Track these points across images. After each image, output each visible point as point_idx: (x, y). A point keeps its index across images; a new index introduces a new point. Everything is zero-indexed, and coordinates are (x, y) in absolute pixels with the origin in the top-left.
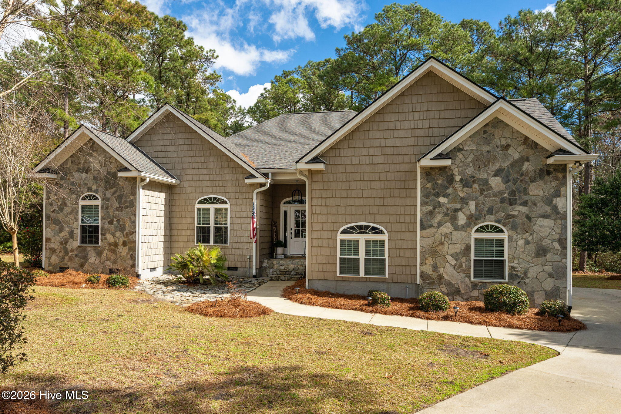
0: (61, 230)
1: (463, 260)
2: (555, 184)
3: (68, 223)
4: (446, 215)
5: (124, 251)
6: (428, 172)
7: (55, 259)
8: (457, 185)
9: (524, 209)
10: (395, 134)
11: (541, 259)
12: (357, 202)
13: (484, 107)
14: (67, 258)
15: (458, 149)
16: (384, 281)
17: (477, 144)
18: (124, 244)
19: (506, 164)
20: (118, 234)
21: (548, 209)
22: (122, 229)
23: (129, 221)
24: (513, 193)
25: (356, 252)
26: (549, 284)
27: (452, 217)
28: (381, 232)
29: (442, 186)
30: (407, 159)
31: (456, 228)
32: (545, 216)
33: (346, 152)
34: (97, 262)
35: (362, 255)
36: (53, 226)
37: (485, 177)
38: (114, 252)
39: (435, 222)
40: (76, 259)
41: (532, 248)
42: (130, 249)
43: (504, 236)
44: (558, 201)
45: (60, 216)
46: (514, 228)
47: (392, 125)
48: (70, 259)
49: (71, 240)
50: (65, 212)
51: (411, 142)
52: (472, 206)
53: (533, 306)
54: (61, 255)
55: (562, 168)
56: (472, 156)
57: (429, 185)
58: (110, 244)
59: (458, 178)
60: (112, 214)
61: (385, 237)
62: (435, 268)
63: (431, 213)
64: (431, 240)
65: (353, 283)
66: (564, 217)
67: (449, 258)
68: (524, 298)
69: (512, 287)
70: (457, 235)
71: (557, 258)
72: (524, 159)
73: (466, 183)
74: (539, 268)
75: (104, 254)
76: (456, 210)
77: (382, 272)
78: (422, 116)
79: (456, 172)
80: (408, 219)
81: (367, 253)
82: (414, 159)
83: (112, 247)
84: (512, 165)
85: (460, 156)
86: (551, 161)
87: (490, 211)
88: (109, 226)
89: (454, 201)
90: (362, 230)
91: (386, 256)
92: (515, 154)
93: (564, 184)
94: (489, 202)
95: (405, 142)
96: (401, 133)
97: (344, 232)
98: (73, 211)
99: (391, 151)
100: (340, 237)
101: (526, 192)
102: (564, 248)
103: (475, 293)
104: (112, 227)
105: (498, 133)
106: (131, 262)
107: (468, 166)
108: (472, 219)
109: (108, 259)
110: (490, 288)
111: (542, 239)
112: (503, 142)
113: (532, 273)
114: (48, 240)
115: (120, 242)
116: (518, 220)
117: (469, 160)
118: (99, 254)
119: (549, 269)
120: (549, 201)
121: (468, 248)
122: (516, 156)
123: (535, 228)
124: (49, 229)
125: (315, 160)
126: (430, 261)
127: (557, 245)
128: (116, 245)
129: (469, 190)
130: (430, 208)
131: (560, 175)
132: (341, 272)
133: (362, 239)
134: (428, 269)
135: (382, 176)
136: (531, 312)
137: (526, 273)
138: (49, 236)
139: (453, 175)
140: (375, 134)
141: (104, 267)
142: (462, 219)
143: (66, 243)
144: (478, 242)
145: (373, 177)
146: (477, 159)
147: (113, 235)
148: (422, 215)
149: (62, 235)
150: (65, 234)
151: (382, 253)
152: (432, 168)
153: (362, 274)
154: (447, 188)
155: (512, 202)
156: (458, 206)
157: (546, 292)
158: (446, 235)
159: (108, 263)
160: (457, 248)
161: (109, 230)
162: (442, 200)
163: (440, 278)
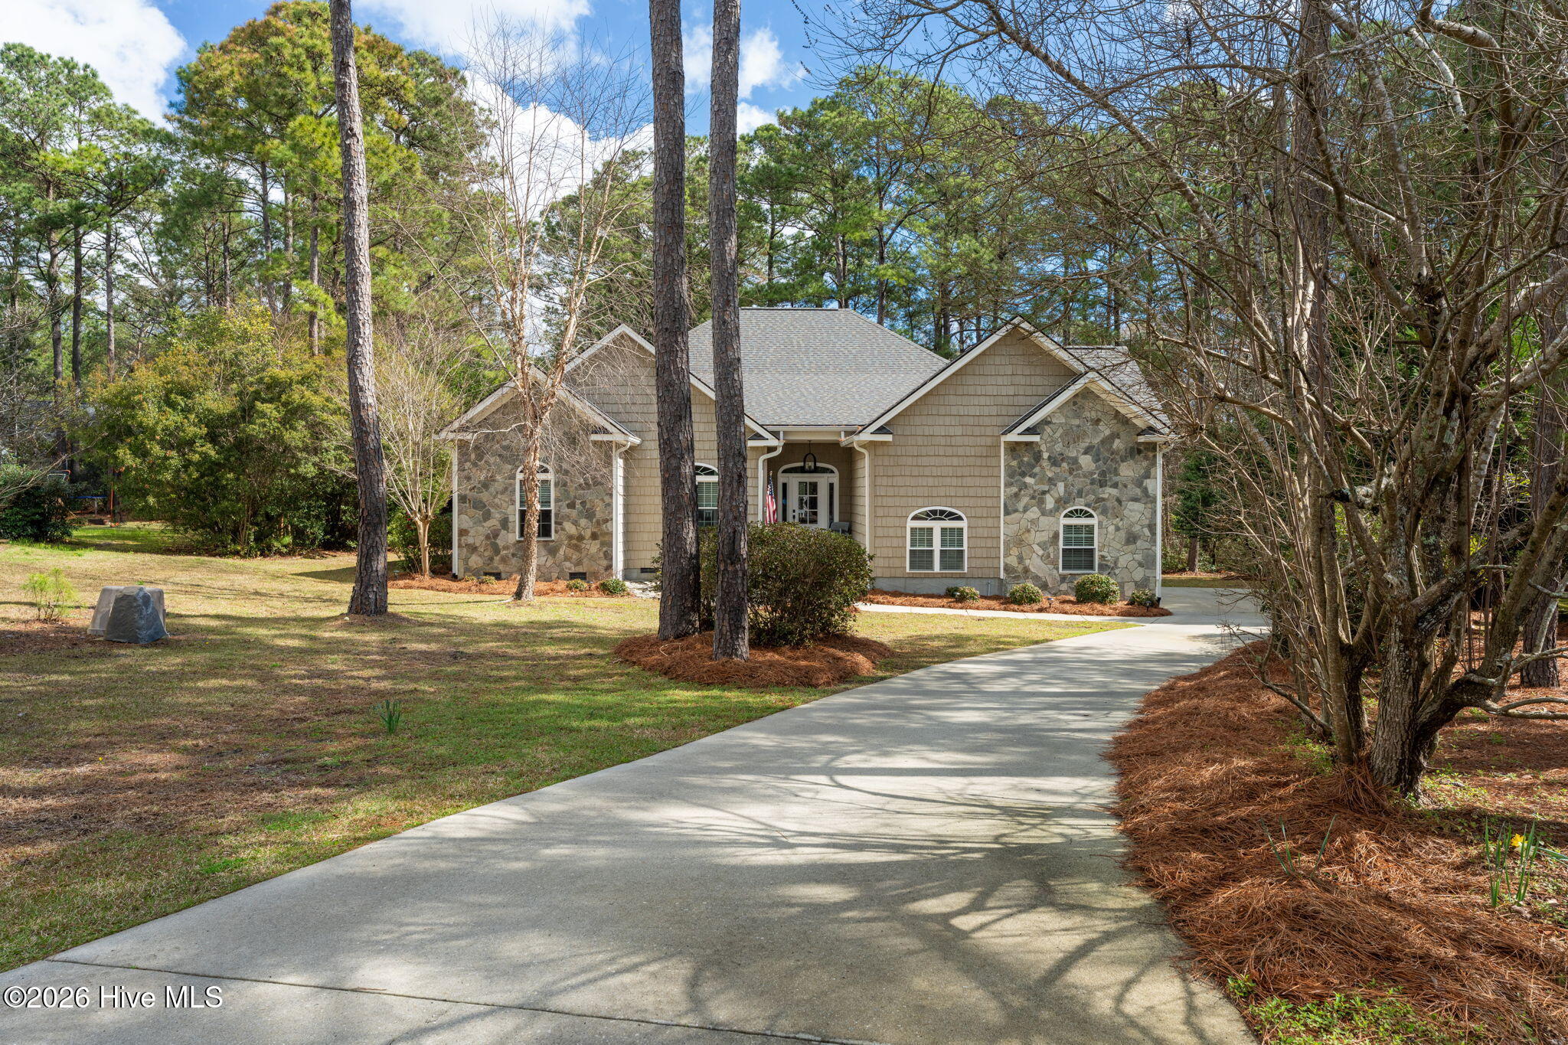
0: (487, 516)
1: (1051, 550)
2: (1145, 464)
3: (497, 506)
4: (1033, 498)
5: (593, 547)
6: (1013, 448)
7: (475, 561)
8: (1045, 464)
9: (1114, 492)
10: (976, 400)
11: (1132, 547)
12: (931, 481)
13: (1076, 376)
14: (497, 558)
15: (1046, 422)
16: (962, 577)
17: (1067, 417)
18: (594, 536)
19: (1096, 441)
20: (583, 522)
21: (1138, 491)
22: (590, 515)
23: (601, 503)
24: (1103, 474)
25: (930, 543)
26: (1139, 574)
27: (1039, 498)
28: (959, 518)
29: (1028, 464)
30: (989, 431)
31: (1043, 514)
32: (1135, 500)
33: (917, 420)
34: (548, 564)
35: (937, 547)
36: (471, 512)
37: (1073, 454)
38: (577, 548)
39: (1021, 506)
40: (514, 561)
41: (1122, 534)
42: (603, 544)
43: (1093, 522)
44: (1148, 483)
45: (485, 496)
46: (1104, 512)
47: (971, 390)
48: (504, 560)
49: (503, 532)
50: (492, 489)
51: (994, 411)
52: (1061, 486)
53: (1123, 598)
54: (486, 554)
55: (1152, 447)
56: (1061, 431)
57: (1014, 463)
58: (570, 537)
59: (1046, 455)
60: (572, 494)
61: (963, 524)
62: (1021, 559)
63: (1016, 495)
64: (1016, 527)
65: (926, 581)
66: (1154, 501)
67: (1036, 547)
68: (1115, 588)
69: (1103, 577)
70: (1045, 521)
71: (1147, 545)
72: (1115, 436)
73: (1054, 462)
74: (1129, 557)
75: (561, 552)
76: (1044, 493)
77: (960, 566)
78: (1006, 380)
79: (1043, 448)
80: (990, 502)
81: (943, 543)
82: (997, 431)
83: (574, 542)
84: (1103, 442)
85: (1048, 429)
86: (1142, 439)
87: (1080, 494)
88: (567, 510)
89: (1041, 481)
90: (934, 515)
91: (965, 547)
92: (1105, 430)
93: (1154, 464)
94: (1079, 483)
95: (986, 411)
96: (983, 401)
97: (915, 518)
98: (506, 489)
99: (971, 421)
100: (911, 524)
101: (1116, 472)
102: (1154, 534)
103: (1064, 587)
104: (574, 513)
105: (1088, 404)
106: (605, 563)
107: (1055, 442)
108: (1061, 502)
109: (567, 559)
110: (1080, 580)
111: (1132, 525)
112: (1094, 415)
113: (1122, 562)
114: (463, 532)
115: (588, 533)
116: (1108, 504)
117: (1058, 435)
118: (552, 551)
119: (1139, 557)
120: (1139, 483)
121: (1056, 536)
122: (1107, 432)
123: (1126, 512)
124: (463, 517)
125: (881, 430)
126: (1015, 552)
127: (1146, 531)
128: (581, 538)
129: (1057, 470)
130: (1015, 489)
131: (1151, 455)
132: (912, 567)
133: (937, 526)
134: (1013, 561)
135: (961, 451)
136: (1121, 604)
137: (1116, 563)
138: (464, 526)
139: (1040, 452)
140: (952, 399)
141: (562, 571)
142: (1050, 503)
143: (496, 535)
144: (1068, 528)
145: (949, 450)
146: (1066, 433)
147: (575, 523)
148: (1007, 498)
149: (488, 524)
150: (494, 522)
151: (960, 543)
152: (1017, 443)
153: (937, 568)
154: (1034, 467)
155: (1102, 484)
156: (1046, 488)
157: (1136, 583)
158: (1032, 522)
159: (568, 564)
160: (1044, 537)
161: (568, 517)
162: (1028, 480)
163: (1026, 570)
